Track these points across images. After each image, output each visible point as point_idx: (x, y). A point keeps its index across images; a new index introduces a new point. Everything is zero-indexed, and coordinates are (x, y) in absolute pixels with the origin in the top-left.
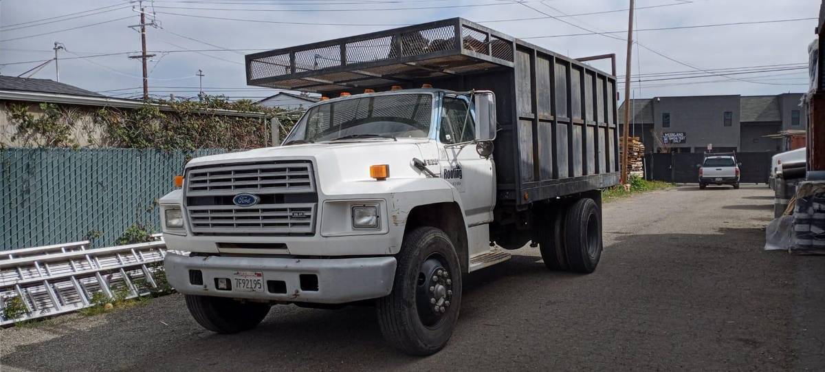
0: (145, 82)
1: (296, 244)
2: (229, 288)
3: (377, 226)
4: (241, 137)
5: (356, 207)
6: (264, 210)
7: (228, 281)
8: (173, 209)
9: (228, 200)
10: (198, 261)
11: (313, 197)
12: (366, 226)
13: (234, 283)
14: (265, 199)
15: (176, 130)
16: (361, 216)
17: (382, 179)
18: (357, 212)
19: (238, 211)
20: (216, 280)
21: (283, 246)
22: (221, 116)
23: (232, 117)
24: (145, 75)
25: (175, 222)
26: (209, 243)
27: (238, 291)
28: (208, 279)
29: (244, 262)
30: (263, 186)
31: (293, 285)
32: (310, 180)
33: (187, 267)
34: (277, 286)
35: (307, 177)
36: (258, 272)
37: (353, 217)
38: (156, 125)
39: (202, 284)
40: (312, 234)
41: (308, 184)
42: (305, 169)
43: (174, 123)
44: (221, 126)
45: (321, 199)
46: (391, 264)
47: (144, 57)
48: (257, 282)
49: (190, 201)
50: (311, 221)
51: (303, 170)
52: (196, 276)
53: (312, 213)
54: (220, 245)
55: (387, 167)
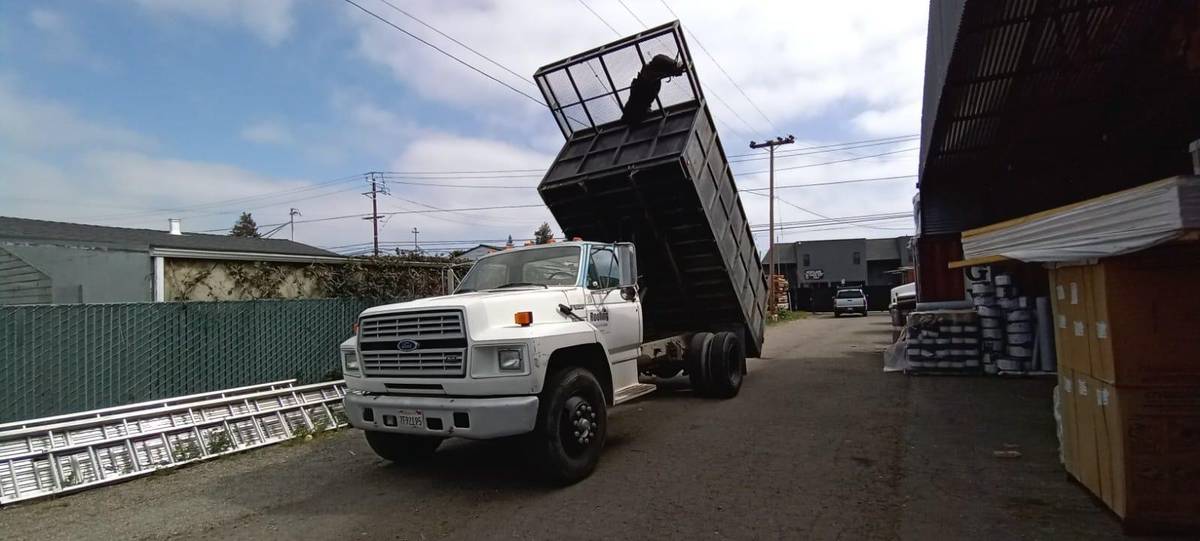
0: (376, 239)
1: (450, 385)
2: (395, 424)
3: (520, 368)
4: (434, 285)
5: (503, 352)
6: (423, 355)
7: (395, 418)
8: (351, 354)
9: (393, 345)
10: (370, 400)
11: (463, 343)
12: (511, 368)
13: (399, 420)
14: (424, 344)
15: (376, 281)
16: (507, 360)
17: (525, 325)
18: (502, 357)
19: (401, 355)
20: (385, 417)
21: (439, 387)
22: (417, 268)
23: (427, 268)
24: (376, 234)
25: (353, 365)
26: (378, 383)
27: (403, 427)
28: (378, 415)
29: (407, 401)
30: (422, 333)
31: (448, 422)
32: (461, 328)
33: (360, 405)
34: (435, 423)
35: (458, 324)
36: (419, 410)
37: (500, 360)
38: (360, 277)
39: (372, 420)
40: (463, 376)
41: (459, 331)
42: (456, 317)
43: (375, 275)
44: (417, 277)
45: (470, 344)
46: (533, 403)
47: (375, 218)
48: (418, 420)
49: (364, 346)
50: (462, 364)
51: (455, 317)
52: (368, 414)
53: (462, 358)
54: (389, 385)
55: (530, 314)
